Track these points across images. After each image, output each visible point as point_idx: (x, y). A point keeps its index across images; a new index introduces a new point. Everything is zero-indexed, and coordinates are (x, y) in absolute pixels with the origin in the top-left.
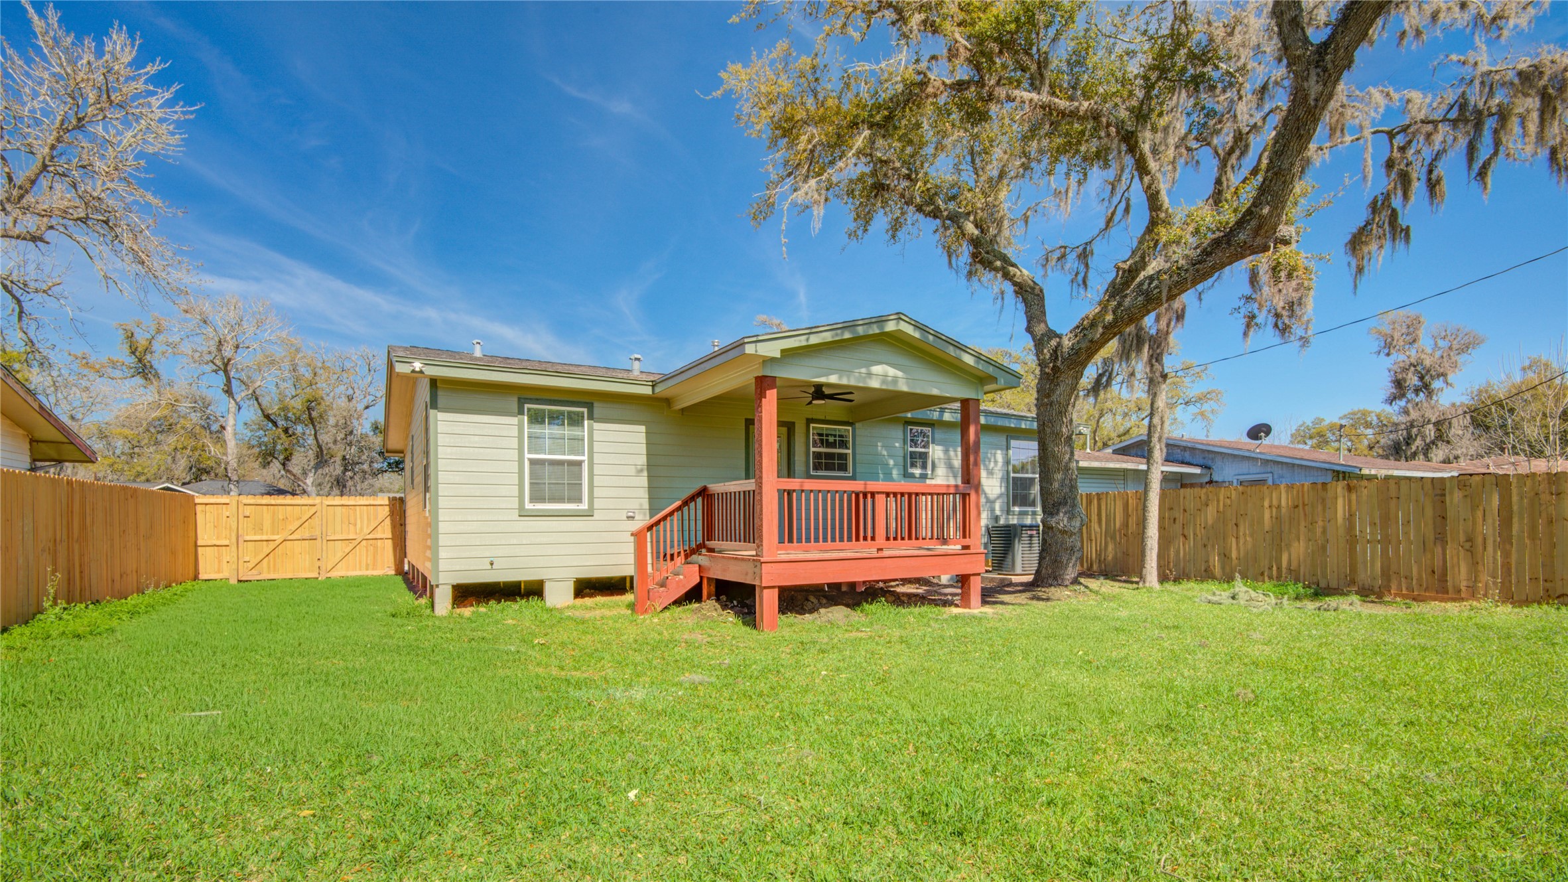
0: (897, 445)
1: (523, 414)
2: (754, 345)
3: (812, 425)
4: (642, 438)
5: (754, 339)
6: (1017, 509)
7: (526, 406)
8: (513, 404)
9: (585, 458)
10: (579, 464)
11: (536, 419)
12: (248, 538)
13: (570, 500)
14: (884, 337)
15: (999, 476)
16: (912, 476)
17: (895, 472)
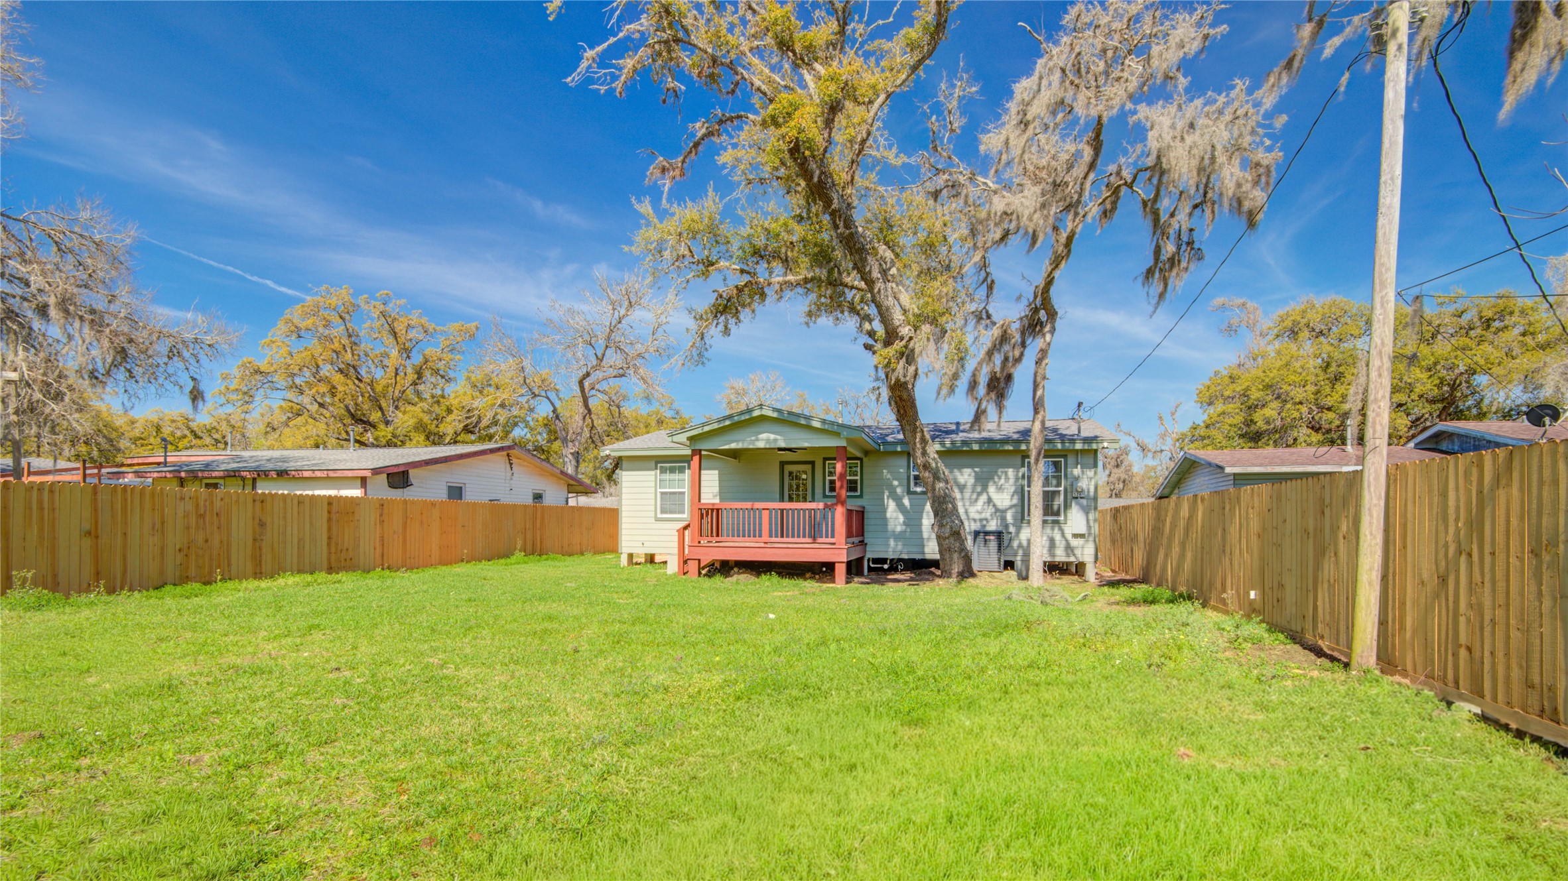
0: (901, 470)
1: (657, 469)
3: (826, 462)
4: (717, 477)
7: (659, 465)
8: (653, 464)
9: (684, 490)
10: (683, 493)
11: (663, 471)
13: (680, 513)
14: (763, 419)
15: (1013, 489)
16: (915, 493)
17: (899, 490)
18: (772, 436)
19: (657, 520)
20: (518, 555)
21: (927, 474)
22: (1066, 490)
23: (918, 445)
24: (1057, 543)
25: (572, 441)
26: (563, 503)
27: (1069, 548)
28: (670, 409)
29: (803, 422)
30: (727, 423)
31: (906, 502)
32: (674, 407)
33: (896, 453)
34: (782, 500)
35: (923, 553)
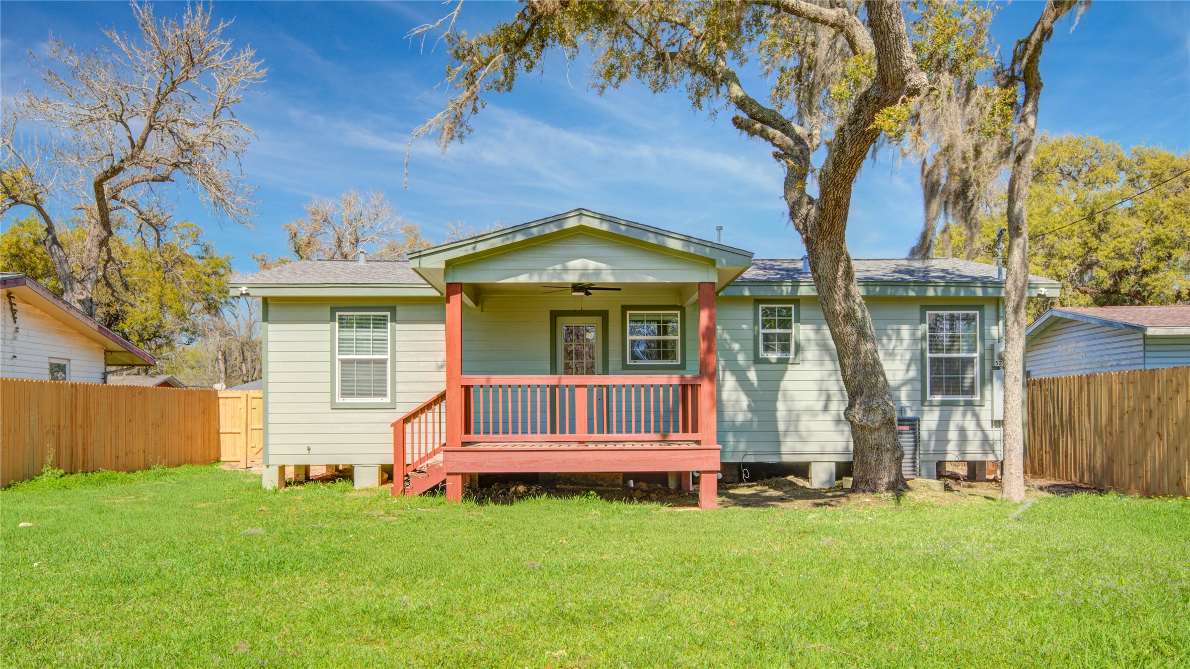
0: (744, 327)
1: (335, 321)
2: (417, 260)
3: (628, 312)
4: (442, 336)
5: (417, 254)
6: (938, 398)
7: (338, 314)
8: (326, 313)
9: (388, 357)
10: (384, 362)
11: (346, 324)
12: (254, 427)
13: (376, 395)
14: (582, 232)
15: (908, 356)
16: (767, 361)
17: (741, 358)
18: (592, 264)
19: (335, 407)
20: (49, 477)
21: (849, 329)
22: (982, 358)
23: (840, 282)
24: (970, 435)
25: (81, 281)
26: (98, 381)
27: (986, 443)
28: (195, 242)
29: (652, 239)
30: (519, 238)
31: (752, 375)
32: (201, 240)
33: (742, 299)
34: (554, 371)
35: (779, 453)
